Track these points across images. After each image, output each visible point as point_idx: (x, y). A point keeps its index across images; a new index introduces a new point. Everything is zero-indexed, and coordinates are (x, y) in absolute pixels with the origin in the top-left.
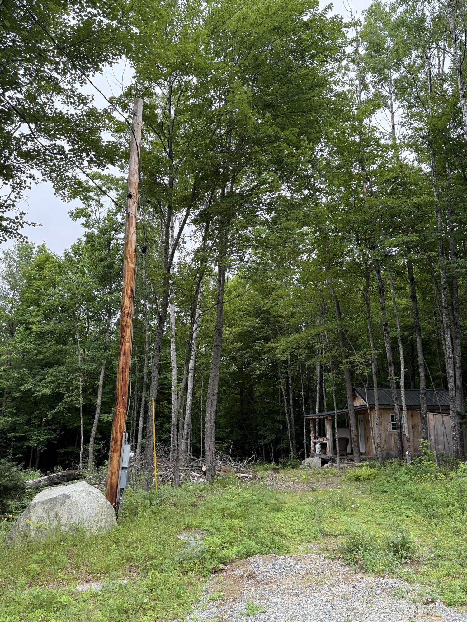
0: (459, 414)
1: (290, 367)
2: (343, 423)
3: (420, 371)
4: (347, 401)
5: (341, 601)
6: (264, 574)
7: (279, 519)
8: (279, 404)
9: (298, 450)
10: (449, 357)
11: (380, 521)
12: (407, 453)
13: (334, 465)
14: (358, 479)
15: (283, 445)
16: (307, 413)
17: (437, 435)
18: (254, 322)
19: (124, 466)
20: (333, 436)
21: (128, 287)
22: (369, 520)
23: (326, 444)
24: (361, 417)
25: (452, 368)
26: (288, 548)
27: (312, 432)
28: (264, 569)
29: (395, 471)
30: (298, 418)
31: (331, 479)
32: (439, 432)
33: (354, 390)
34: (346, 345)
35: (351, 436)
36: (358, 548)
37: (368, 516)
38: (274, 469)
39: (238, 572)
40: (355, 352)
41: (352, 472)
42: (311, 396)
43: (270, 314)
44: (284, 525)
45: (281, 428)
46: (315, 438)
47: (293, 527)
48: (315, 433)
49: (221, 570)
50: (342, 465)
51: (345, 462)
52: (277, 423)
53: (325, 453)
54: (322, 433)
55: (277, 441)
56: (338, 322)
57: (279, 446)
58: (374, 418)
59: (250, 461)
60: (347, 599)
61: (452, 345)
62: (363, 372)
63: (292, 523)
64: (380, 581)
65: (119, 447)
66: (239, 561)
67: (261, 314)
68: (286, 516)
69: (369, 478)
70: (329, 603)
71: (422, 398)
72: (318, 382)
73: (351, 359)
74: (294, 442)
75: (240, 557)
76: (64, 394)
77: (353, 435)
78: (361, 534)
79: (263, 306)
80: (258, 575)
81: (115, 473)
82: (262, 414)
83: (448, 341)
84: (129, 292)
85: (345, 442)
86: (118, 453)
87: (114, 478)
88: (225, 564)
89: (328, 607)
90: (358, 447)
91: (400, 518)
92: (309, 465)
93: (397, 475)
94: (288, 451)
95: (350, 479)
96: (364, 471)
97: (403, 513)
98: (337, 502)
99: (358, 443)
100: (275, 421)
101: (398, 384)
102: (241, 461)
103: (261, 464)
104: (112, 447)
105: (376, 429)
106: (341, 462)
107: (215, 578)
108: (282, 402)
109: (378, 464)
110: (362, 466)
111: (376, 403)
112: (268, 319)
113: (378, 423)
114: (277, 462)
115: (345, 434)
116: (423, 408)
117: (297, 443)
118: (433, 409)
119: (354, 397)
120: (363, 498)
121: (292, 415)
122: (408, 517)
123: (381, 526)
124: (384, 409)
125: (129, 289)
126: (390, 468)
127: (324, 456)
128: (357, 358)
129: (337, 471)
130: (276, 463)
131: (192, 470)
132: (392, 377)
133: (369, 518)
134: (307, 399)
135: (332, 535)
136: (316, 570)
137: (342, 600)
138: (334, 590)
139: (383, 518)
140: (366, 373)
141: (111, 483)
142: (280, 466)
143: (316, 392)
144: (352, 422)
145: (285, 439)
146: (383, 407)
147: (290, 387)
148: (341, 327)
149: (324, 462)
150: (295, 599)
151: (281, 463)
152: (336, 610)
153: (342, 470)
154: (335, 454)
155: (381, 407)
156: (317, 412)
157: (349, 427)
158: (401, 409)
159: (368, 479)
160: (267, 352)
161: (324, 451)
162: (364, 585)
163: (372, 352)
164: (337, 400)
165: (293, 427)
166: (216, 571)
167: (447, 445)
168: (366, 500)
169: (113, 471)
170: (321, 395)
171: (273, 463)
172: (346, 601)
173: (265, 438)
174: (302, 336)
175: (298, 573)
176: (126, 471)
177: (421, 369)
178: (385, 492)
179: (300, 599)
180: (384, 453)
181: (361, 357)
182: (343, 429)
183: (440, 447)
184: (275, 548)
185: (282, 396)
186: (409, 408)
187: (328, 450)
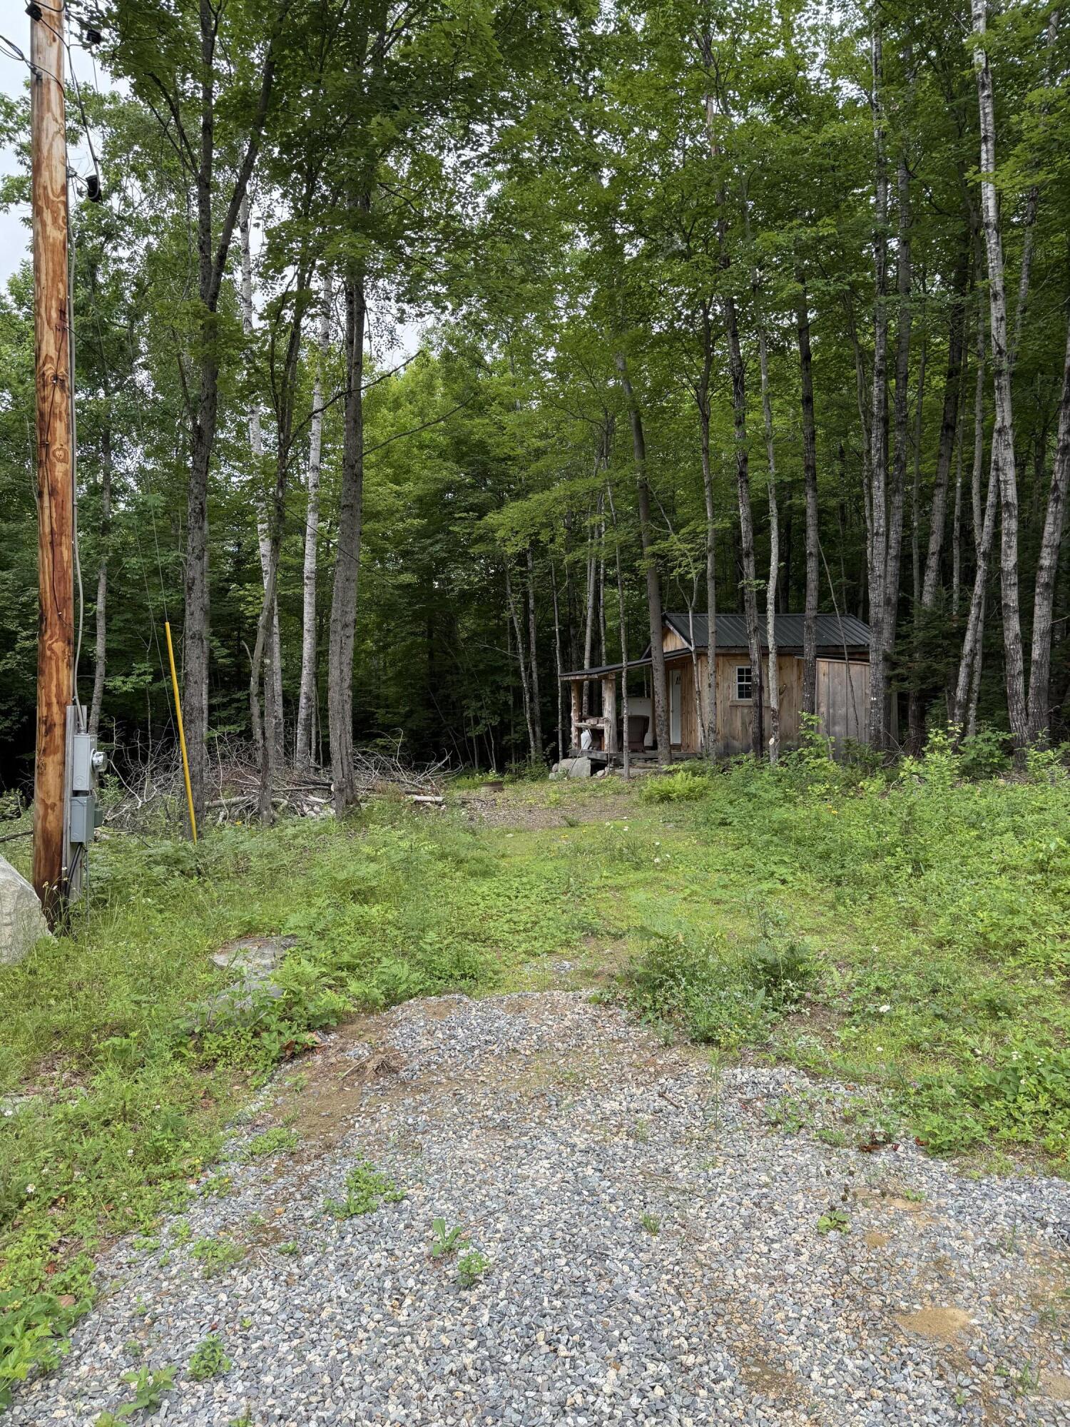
0: (886, 658)
1: (531, 572)
2: (639, 688)
3: (808, 570)
4: (649, 641)
5: (626, 1147)
6: (424, 1059)
7: (483, 898)
8: (509, 653)
9: (545, 744)
10: (877, 534)
11: (719, 894)
12: (772, 741)
13: (618, 771)
14: (666, 798)
15: (514, 736)
16: (566, 669)
17: (834, 704)
18: (451, 472)
19: (78, 787)
20: (618, 713)
21: (49, 299)
22: (694, 893)
23: (602, 732)
24: (676, 673)
25: (882, 558)
26: (496, 973)
27: (573, 708)
28: (425, 1044)
29: (747, 780)
30: (548, 680)
31: (609, 801)
32: (839, 699)
33: (664, 618)
34: (652, 515)
35: (654, 711)
36: (673, 976)
37: (692, 882)
38: (492, 784)
39: (358, 1051)
40: (671, 531)
41: (654, 784)
42: (575, 636)
43: (488, 452)
44: (494, 911)
45: (511, 702)
46: (581, 719)
47: (515, 916)
48: (580, 709)
49: (310, 1050)
50: (633, 771)
51: (640, 764)
52: (502, 691)
53: (600, 748)
54: (596, 711)
55: (504, 728)
56: (637, 462)
57: (507, 738)
58: (703, 674)
59: (441, 769)
60: (644, 1140)
61: (887, 507)
62: (688, 573)
63: (514, 906)
64: (735, 1076)
65: (58, 741)
66: (367, 1017)
67: (466, 454)
68: (501, 890)
69: (692, 796)
70: (591, 1157)
71: (809, 627)
72: (590, 603)
73: (662, 545)
74: (538, 729)
75: (368, 1006)
76: (16, 633)
77: (659, 711)
78: (681, 938)
79: (471, 433)
80: (405, 1063)
81: (53, 806)
82: (472, 675)
83: (879, 496)
84: (54, 314)
85: (640, 724)
86: (58, 757)
87: (51, 817)
88: (326, 1030)
89: (589, 1171)
90: (668, 733)
91: (766, 886)
92: (566, 773)
93: (752, 789)
94: (523, 748)
95: (649, 799)
96: (680, 781)
97: (772, 874)
98: (621, 850)
99: (668, 726)
100: (499, 688)
101: (762, 594)
102: (420, 768)
103: (468, 773)
104: (41, 742)
105: (707, 694)
106: (631, 764)
107: (291, 1074)
108: (515, 648)
109: (709, 765)
110: (676, 771)
111: (711, 641)
112: (484, 464)
113: (713, 684)
114: (501, 769)
115: (642, 709)
116: (809, 650)
117: (543, 731)
118: (831, 652)
119: (665, 633)
120: (679, 839)
121: (535, 676)
122: (784, 882)
123: (722, 907)
124: (723, 655)
125: (54, 303)
126: (737, 773)
127: (598, 755)
128: (676, 544)
129: (622, 783)
130: (498, 771)
131: (310, 792)
132: (750, 581)
133: (695, 887)
134: (565, 644)
135: (608, 933)
136: (563, 1037)
137: (631, 1142)
138: (609, 1106)
139: (725, 887)
140: (693, 575)
141: (44, 830)
142: (507, 777)
143: (585, 625)
144: (658, 684)
145: (518, 724)
146: (723, 651)
147: (532, 617)
148: (644, 473)
149: (597, 766)
150: (497, 1141)
151: (511, 771)
152: (614, 1180)
153: (633, 782)
154: (621, 749)
155: (719, 651)
156: (586, 666)
157: (651, 695)
158: (764, 652)
159: (688, 798)
160: (481, 539)
161: (597, 744)
162: (690, 1090)
163: (710, 527)
164: (628, 641)
165: (536, 700)
166: (293, 1053)
167: (852, 723)
168: (685, 843)
169: (49, 802)
170: (596, 633)
171: (493, 771)
172: (641, 1145)
173: (477, 722)
174: (557, 495)
175: (514, 1050)
176: (83, 799)
177: (812, 565)
178: (726, 824)
179: (510, 1142)
180: (720, 744)
181: (686, 541)
182: (638, 700)
183: (837, 728)
184: (464, 976)
185: (514, 638)
186: (782, 652)
187: (606, 741)
